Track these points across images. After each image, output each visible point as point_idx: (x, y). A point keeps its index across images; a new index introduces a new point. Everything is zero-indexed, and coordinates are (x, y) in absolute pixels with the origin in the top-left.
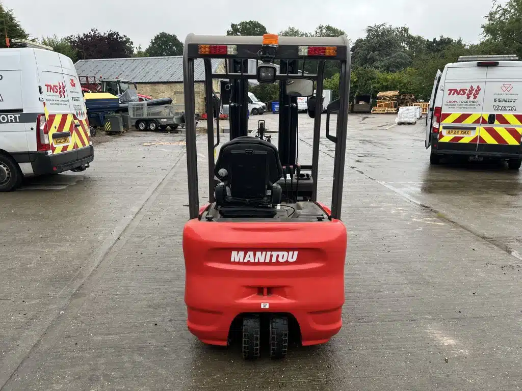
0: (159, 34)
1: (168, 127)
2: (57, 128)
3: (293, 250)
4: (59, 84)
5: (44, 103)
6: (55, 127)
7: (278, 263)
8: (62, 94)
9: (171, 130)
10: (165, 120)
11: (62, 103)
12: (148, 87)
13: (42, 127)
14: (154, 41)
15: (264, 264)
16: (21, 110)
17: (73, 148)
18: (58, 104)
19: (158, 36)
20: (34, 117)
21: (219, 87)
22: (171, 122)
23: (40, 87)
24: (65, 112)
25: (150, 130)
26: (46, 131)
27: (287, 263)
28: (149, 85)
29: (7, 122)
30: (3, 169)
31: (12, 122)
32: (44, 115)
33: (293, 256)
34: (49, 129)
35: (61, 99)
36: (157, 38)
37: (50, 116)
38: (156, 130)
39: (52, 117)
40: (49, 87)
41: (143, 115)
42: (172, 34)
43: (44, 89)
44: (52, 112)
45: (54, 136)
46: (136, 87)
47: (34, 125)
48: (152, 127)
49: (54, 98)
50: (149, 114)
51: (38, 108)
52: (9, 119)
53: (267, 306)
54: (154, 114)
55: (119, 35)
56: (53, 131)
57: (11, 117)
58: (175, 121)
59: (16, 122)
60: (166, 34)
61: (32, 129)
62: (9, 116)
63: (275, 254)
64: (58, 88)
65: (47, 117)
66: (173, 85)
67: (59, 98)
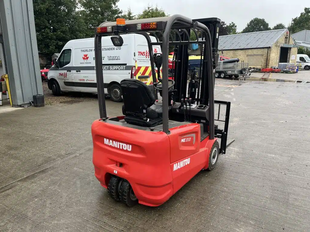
0: (253, 19)
1: (233, 76)
2: (141, 74)
3: (129, 144)
4: (147, 51)
5: (136, 61)
6: (140, 73)
7: (123, 150)
8: (147, 56)
9: (235, 78)
10: (230, 72)
11: (147, 61)
12: (231, 52)
13: (133, 73)
14: (249, 24)
15: (117, 148)
16: (126, 64)
17: (150, 84)
18: (144, 62)
19: (252, 20)
20: (131, 68)
21: (279, 51)
22: (233, 73)
23: (134, 53)
24: (147, 66)
25: (221, 78)
26: (135, 75)
27: (127, 151)
28: (232, 51)
29: (121, 70)
30: (117, 92)
31: (122, 70)
32: (135, 67)
33: (129, 148)
34: (137, 74)
35: (146, 59)
36: (252, 22)
37: (138, 67)
38: (225, 78)
39: (139, 68)
40: (140, 53)
41: (219, 69)
42: (261, 18)
43: (137, 54)
44: (140, 65)
45: (139, 77)
46: (222, 52)
47: (130, 71)
48: (222, 76)
49: (142, 59)
50: (224, 68)
51: (132, 63)
52: (121, 68)
53: (116, 173)
54: (226, 68)
55: (224, 23)
56: (139, 74)
57: (122, 67)
58: (236, 73)
59: (124, 70)
60: (258, 19)
61: (129, 73)
62: (121, 67)
63: (121, 144)
64: (145, 54)
65: (136, 68)
66: (247, 51)
67: (145, 58)
